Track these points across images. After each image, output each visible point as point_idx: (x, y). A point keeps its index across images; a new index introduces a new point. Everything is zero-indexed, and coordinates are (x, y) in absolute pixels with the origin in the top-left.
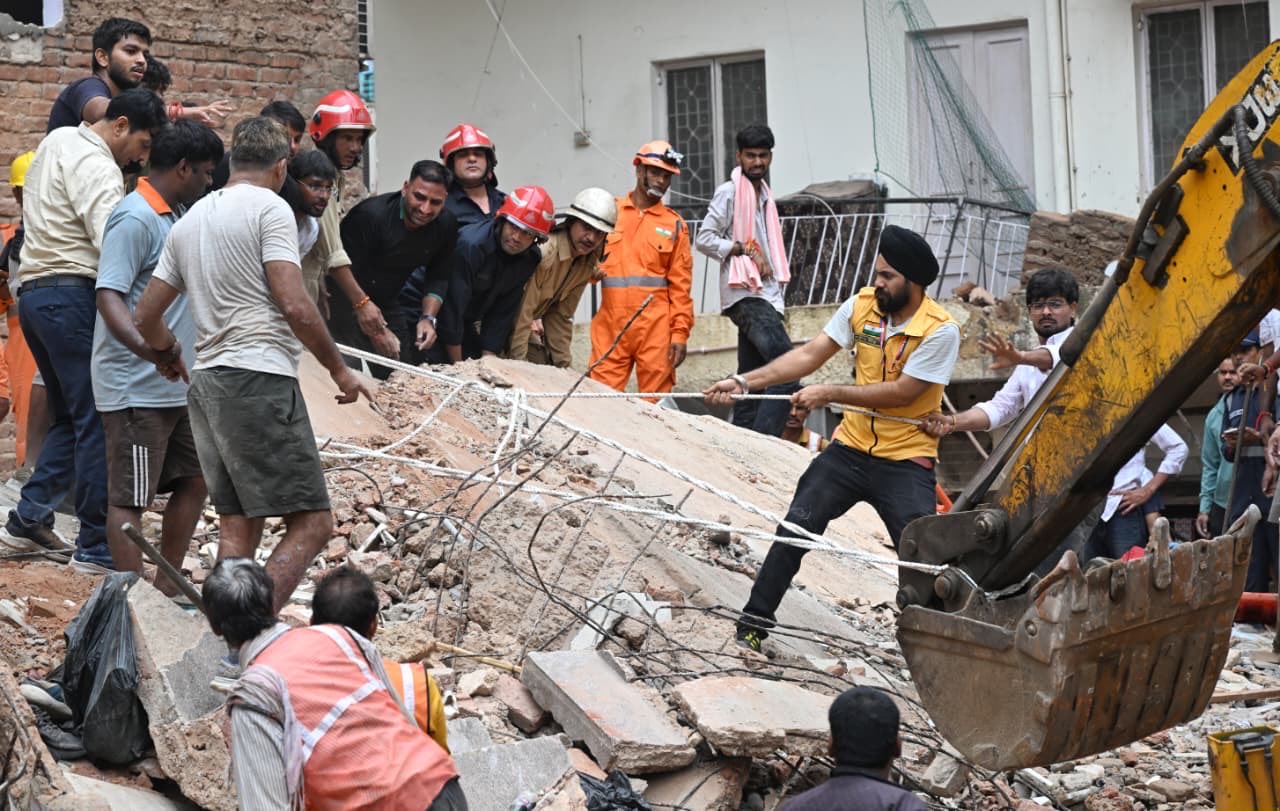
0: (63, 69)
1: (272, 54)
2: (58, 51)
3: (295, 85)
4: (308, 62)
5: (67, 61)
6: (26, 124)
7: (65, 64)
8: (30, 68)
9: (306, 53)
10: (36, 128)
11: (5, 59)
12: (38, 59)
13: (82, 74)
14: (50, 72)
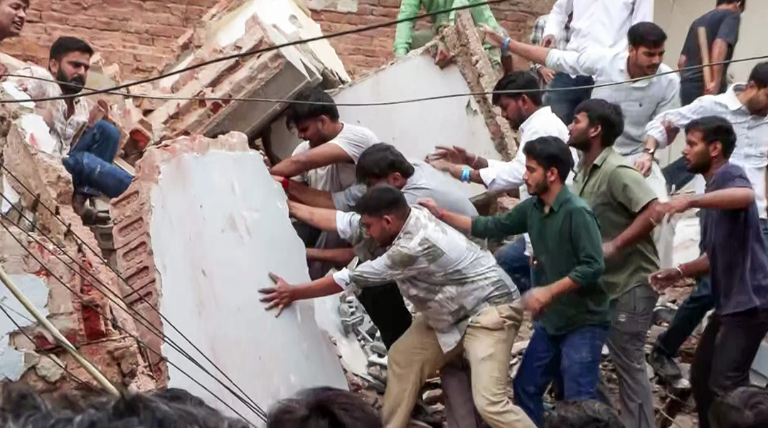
0: (371, 17)
1: (507, 13)
2: (367, 6)
3: (522, 31)
4: (531, 18)
5: (374, 13)
6: (346, 50)
7: (372, 14)
8: (349, 16)
9: (531, 13)
10: (352, 52)
11: (333, 9)
12: (355, 10)
13: (383, 21)
14: (362, 18)
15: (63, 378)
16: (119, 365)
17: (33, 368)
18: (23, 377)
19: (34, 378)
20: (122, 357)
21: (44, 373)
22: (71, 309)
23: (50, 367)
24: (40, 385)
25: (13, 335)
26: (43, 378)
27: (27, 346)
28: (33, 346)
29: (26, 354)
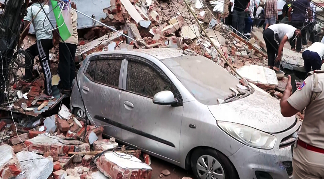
15: (113, 19)
16: (124, 17)
17: (108, 16)
18: (106, 18)
19: (108, 18)
20: (125, 15)
21: (110, 18)
22: (115, 5)
23: (111, 16)
24: (109, 20)
25: (104, 9)
26: (110, 19)
27: (107, 12)
28: (108, 12)
29: (106, 14)
